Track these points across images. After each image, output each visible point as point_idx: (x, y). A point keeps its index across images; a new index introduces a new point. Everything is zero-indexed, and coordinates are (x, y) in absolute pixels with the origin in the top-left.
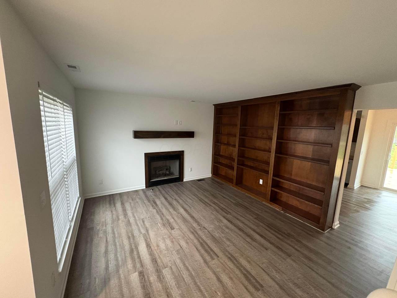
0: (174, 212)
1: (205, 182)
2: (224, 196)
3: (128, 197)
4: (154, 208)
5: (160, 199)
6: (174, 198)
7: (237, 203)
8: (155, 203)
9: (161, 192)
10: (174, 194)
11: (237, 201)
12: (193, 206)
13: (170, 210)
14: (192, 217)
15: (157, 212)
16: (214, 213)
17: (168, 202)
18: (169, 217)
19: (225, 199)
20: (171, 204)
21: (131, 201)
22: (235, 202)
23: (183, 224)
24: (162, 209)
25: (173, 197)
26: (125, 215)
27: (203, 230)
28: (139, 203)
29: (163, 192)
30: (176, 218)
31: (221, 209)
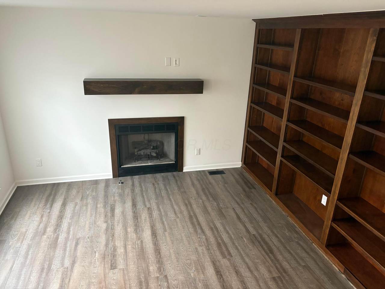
0: (132, 235)
1: (223, 178)
2: (242, 216)
3: (78, 192)
4: (106, 222)
5: (124, 203)
6: (148, 206)
7: (257, 235)
8: (113, 210)
9: (133, 191)
10: (153, 197)
11: (260, 232)
12: (171, 228)
13: (129, 230)
14: (158, 251)
15: (107, 230)
16: (200, 249)
17: (134, 212)
18: (119, 244)
19: (239, 224)
20: (136, 217)
21: (78, 201)
22: (255, 233)
23: (135, 262)
24: (118, 225)
25: (147, 203)
26: (58, 226)
27: (161, 281)
28: (89, 206)
29: (137, 190)
30: (129, 247)
31: (219, 245)
